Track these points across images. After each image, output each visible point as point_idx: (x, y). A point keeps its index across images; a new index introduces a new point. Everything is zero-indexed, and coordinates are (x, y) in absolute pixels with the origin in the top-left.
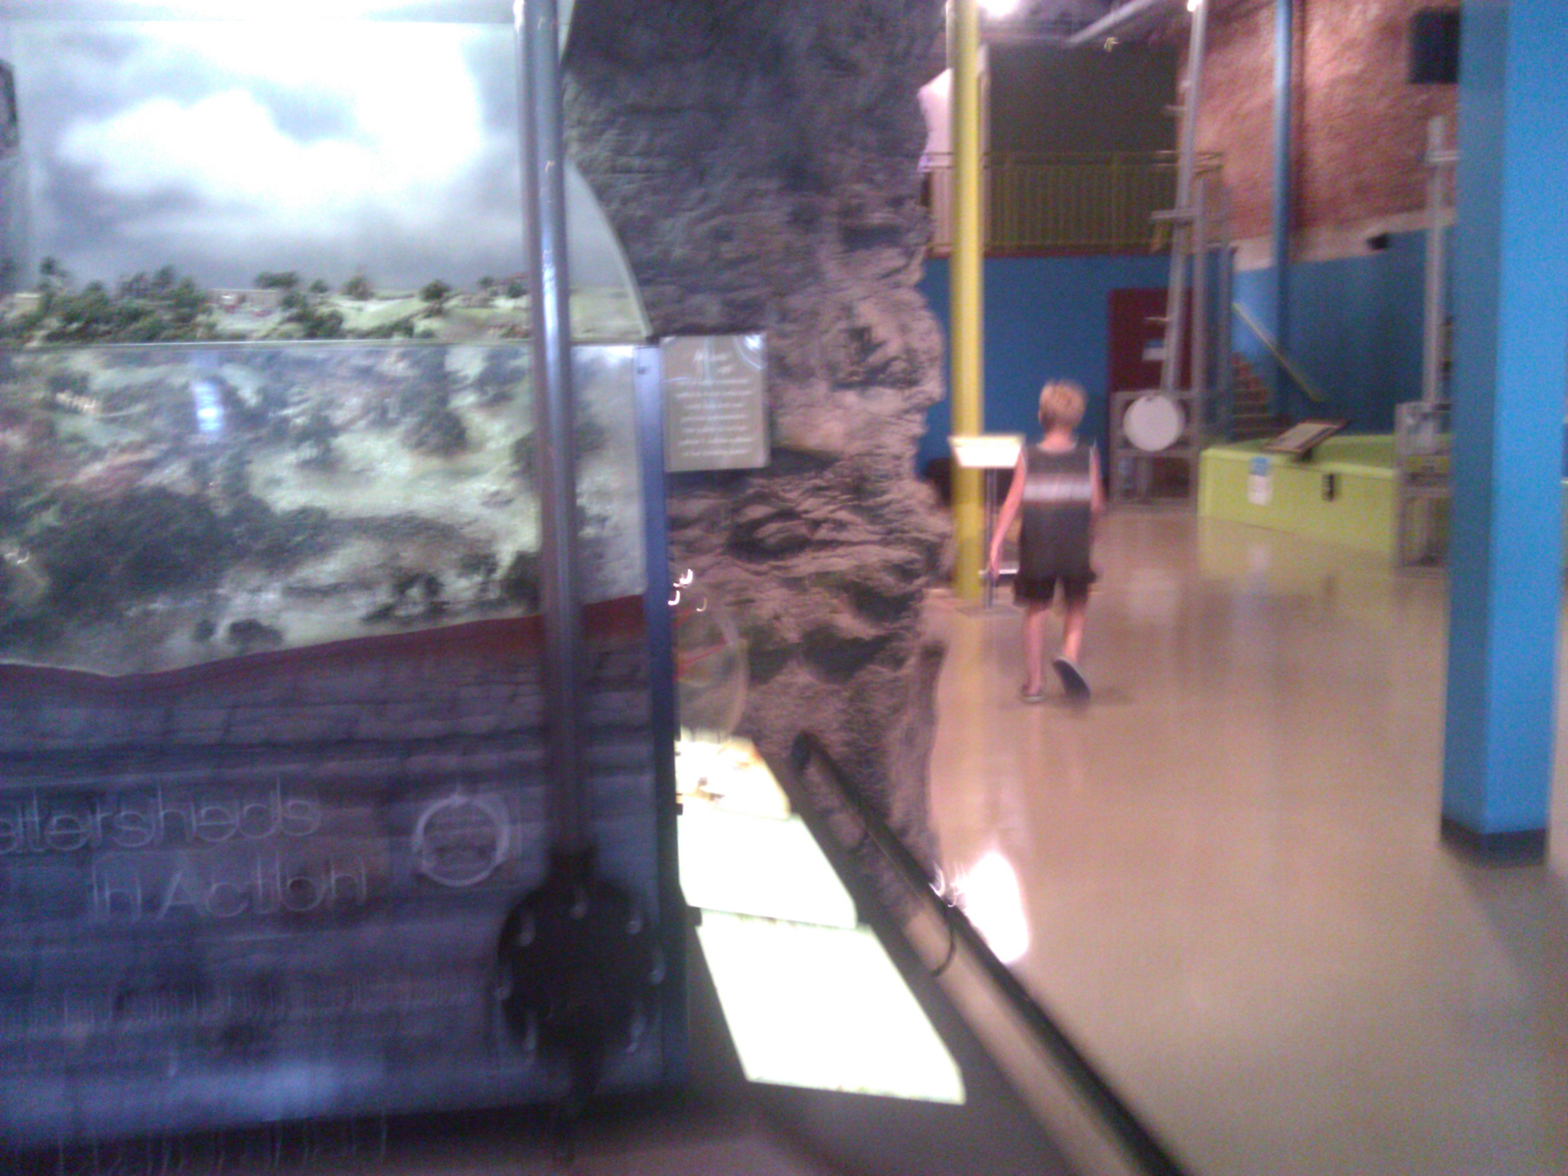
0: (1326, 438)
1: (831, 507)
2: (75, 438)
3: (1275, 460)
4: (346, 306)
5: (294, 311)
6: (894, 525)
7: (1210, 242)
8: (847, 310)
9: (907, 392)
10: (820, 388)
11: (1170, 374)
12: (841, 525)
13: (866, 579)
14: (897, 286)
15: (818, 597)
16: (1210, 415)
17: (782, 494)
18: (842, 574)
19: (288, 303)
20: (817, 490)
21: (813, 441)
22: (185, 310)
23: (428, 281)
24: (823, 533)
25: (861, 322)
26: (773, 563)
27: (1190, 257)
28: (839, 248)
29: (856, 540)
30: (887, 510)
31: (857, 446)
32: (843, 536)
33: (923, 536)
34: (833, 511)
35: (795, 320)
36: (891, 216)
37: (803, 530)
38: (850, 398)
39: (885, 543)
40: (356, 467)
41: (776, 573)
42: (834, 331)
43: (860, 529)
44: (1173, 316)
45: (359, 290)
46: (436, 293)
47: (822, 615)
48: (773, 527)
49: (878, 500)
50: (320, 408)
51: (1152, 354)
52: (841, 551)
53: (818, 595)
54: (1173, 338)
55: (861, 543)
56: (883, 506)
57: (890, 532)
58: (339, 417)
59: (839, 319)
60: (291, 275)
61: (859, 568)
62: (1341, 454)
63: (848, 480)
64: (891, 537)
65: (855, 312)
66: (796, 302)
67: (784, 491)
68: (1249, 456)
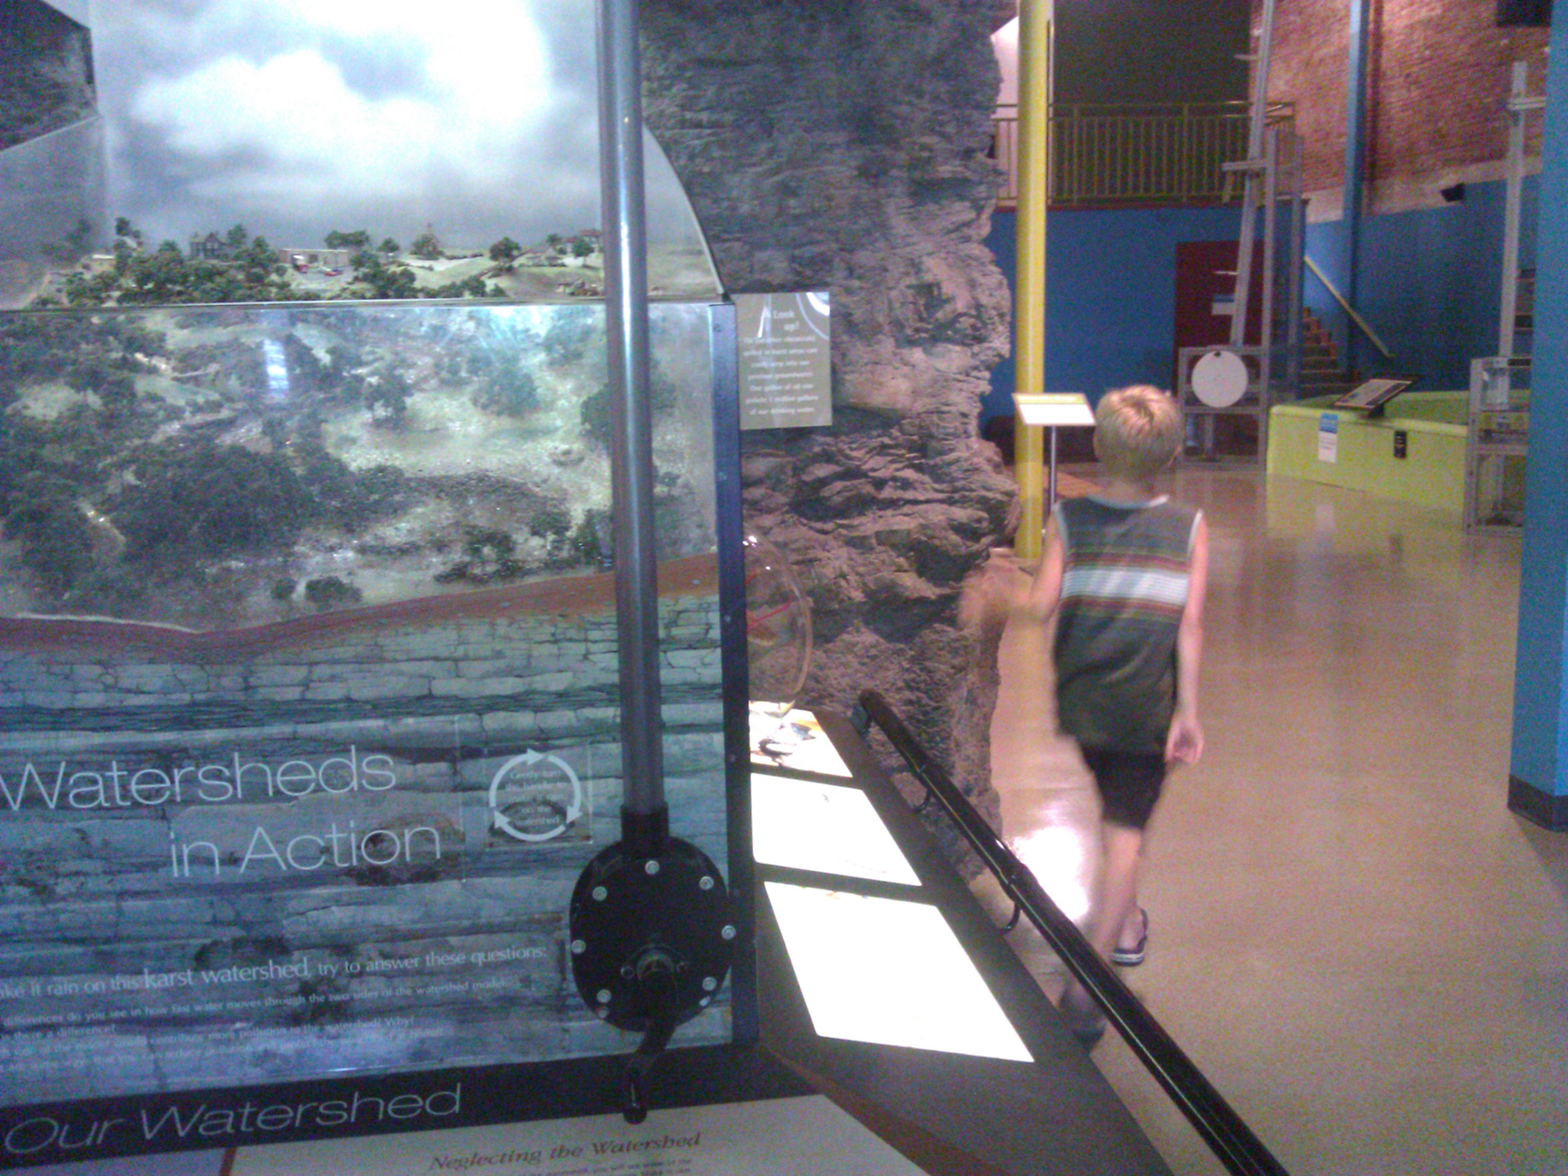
0: (1396, 394)
1: (895, 466)
2: (153, 398)
3: (1344, 416)
4: (415, 264)
5: (364, 270)
6: (959, 484)
7: (1280, 194)
8: (915, 266)
9: (976, 349)
10: (887, 345)
11: (1237, 331)
12: (906, 484)
13: (932, 537)
14: (967, 239)
15: (884, 556)
16: (1277, 372)
17: (848, 452)
18: (909, 532)
19: (358, 263)
20: (882, 450)
21: (877, 400)
22: (257, 270)
23: (495, 239)
24: (887, 493)
25: (928, 278)
26: (839, 522)
27: (1261, 209)
28: (908, 202)
29: (922, 498)
30: (954, 468)
31: (922, 405)
32: (909, 495)
33: (990, 495)
34: (897, 470)
35: (860, 278)
36: (959, 169)
37: (868, 489)
38: (917, 355)
39: (951, 502)
40: (429, 427)
41: (843, 531)
42: (902, 286)
43: (926, 488)
44: (1242, 271)
45: (427, 248)
46: (504, 251)
47: (887, 574)
48: (839, 485)
49: (947, 458)
50: (392, 367)
51: (1219, 309)
52: (906, 509)
53: (882, 555)
54: (1241, 292)
55: (928, 501)
56: (949, 464)
57: (955, 490)
58: (411, 377)
59: (907, 274)
60: (362, 233)
61: (924, 527)
62: (1414, 412)
63: (915, 438)
64: (957, 496)
65: (924, 267)
66: (863, 257)
67: (852, 449)
68: (1318, 413)
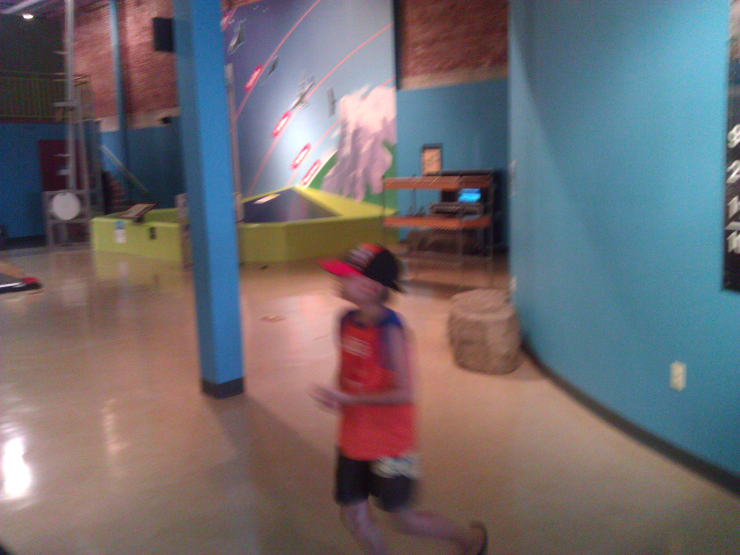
0: (148, 211)
3: (126, 222)
7: (85, 118)
11: (72, 182)
16: (93, 202)
44: (70, 154)
51: (62, 172)
54: (71, 165)
62: (157, 219)
68: (114, 221)
